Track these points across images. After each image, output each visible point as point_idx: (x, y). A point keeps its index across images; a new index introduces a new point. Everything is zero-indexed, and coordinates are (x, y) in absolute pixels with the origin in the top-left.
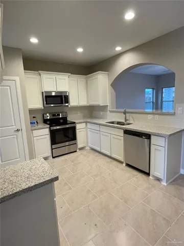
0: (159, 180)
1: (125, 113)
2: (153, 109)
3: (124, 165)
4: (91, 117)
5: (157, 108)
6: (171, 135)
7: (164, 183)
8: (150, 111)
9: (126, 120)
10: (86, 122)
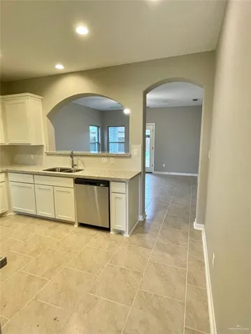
0: (120, 233)
1: (72, 156)
2: (99, 151)
3: (76, 226)
4: (13, 163)
5: (103, 150)
6: (131, 179)
7: (126, 235)
8: (97, 152)
9: (73, 166)
10: (6, 172)
